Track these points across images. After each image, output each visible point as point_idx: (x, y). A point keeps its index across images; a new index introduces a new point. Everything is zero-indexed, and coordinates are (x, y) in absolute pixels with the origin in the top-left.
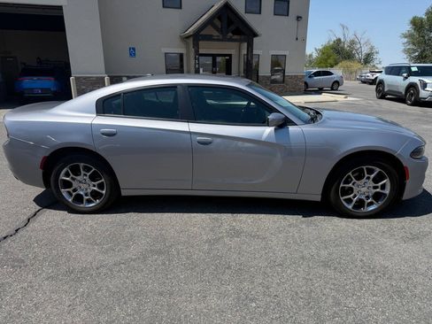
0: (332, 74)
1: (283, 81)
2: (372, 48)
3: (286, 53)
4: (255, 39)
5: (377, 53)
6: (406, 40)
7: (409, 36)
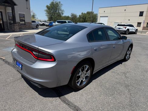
0: (36, 22)
1: (25, 24)
2: (34, 13)
3: (24, 13)
4: (15, 6)
5: (36, 15)
6: (46, 12)
7: (46, 11)
